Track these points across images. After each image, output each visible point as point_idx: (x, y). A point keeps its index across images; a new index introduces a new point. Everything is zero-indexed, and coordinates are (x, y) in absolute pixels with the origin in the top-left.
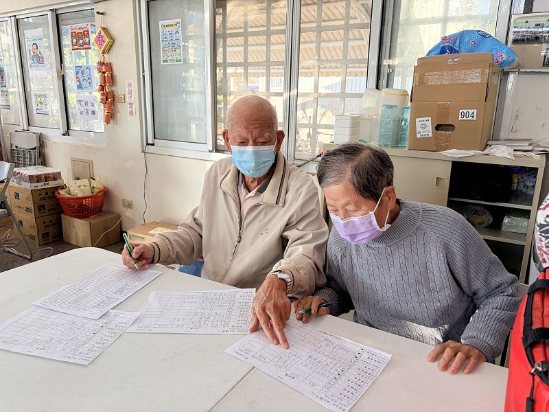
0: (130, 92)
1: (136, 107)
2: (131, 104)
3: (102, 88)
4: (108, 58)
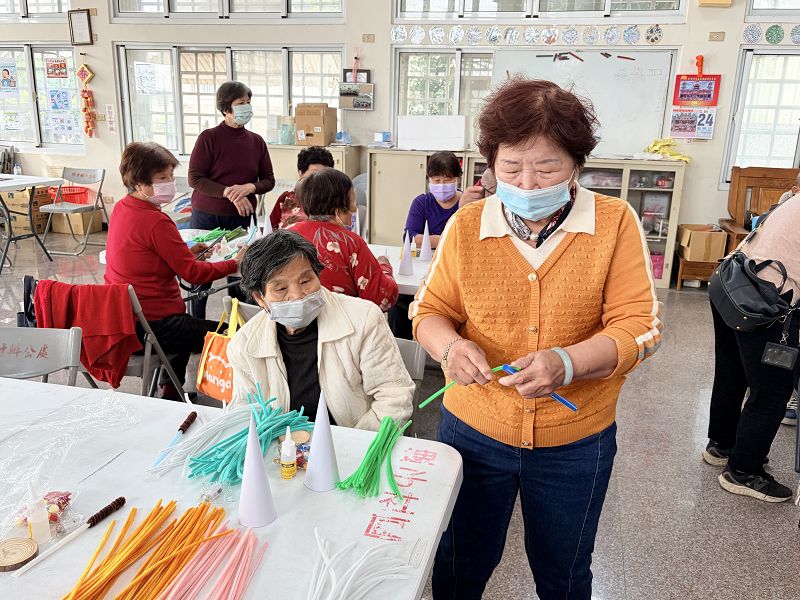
1: (115, 124)
2: (111, 122)
3: (86, 110)
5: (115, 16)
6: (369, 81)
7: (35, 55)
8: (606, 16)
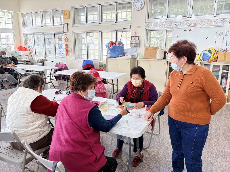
0: (71, 49)
1: (73, 52)
2: (72, 52)
3: (66, 49)
4: (67, 43)
5: (74, 25)
7: (55, 35)
8: (214, 16)
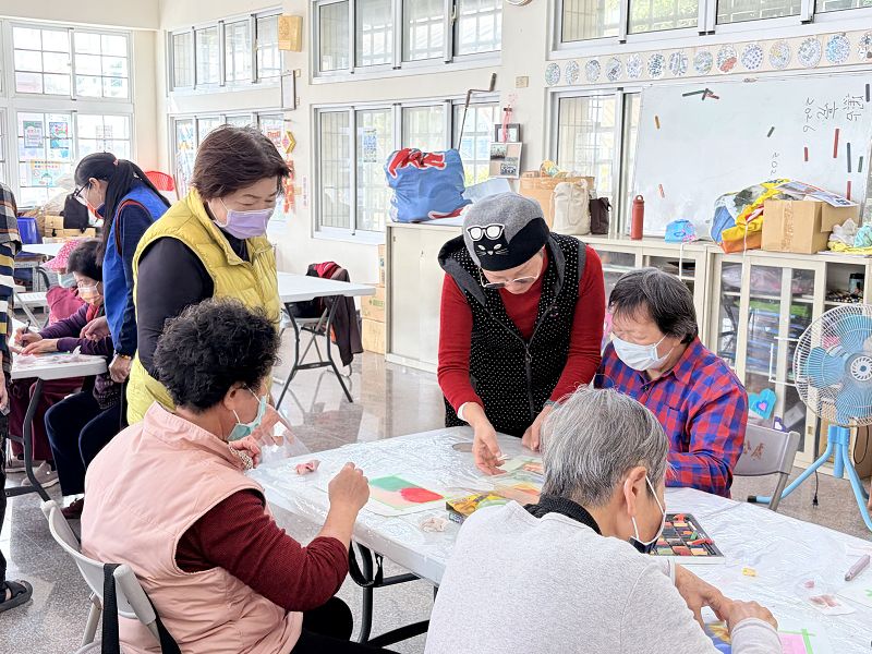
0: (305, 185)
1: (309, 198)
2: (305, 197)
5: (315, 76)
6: (520, 138)
8: (804, 22)
